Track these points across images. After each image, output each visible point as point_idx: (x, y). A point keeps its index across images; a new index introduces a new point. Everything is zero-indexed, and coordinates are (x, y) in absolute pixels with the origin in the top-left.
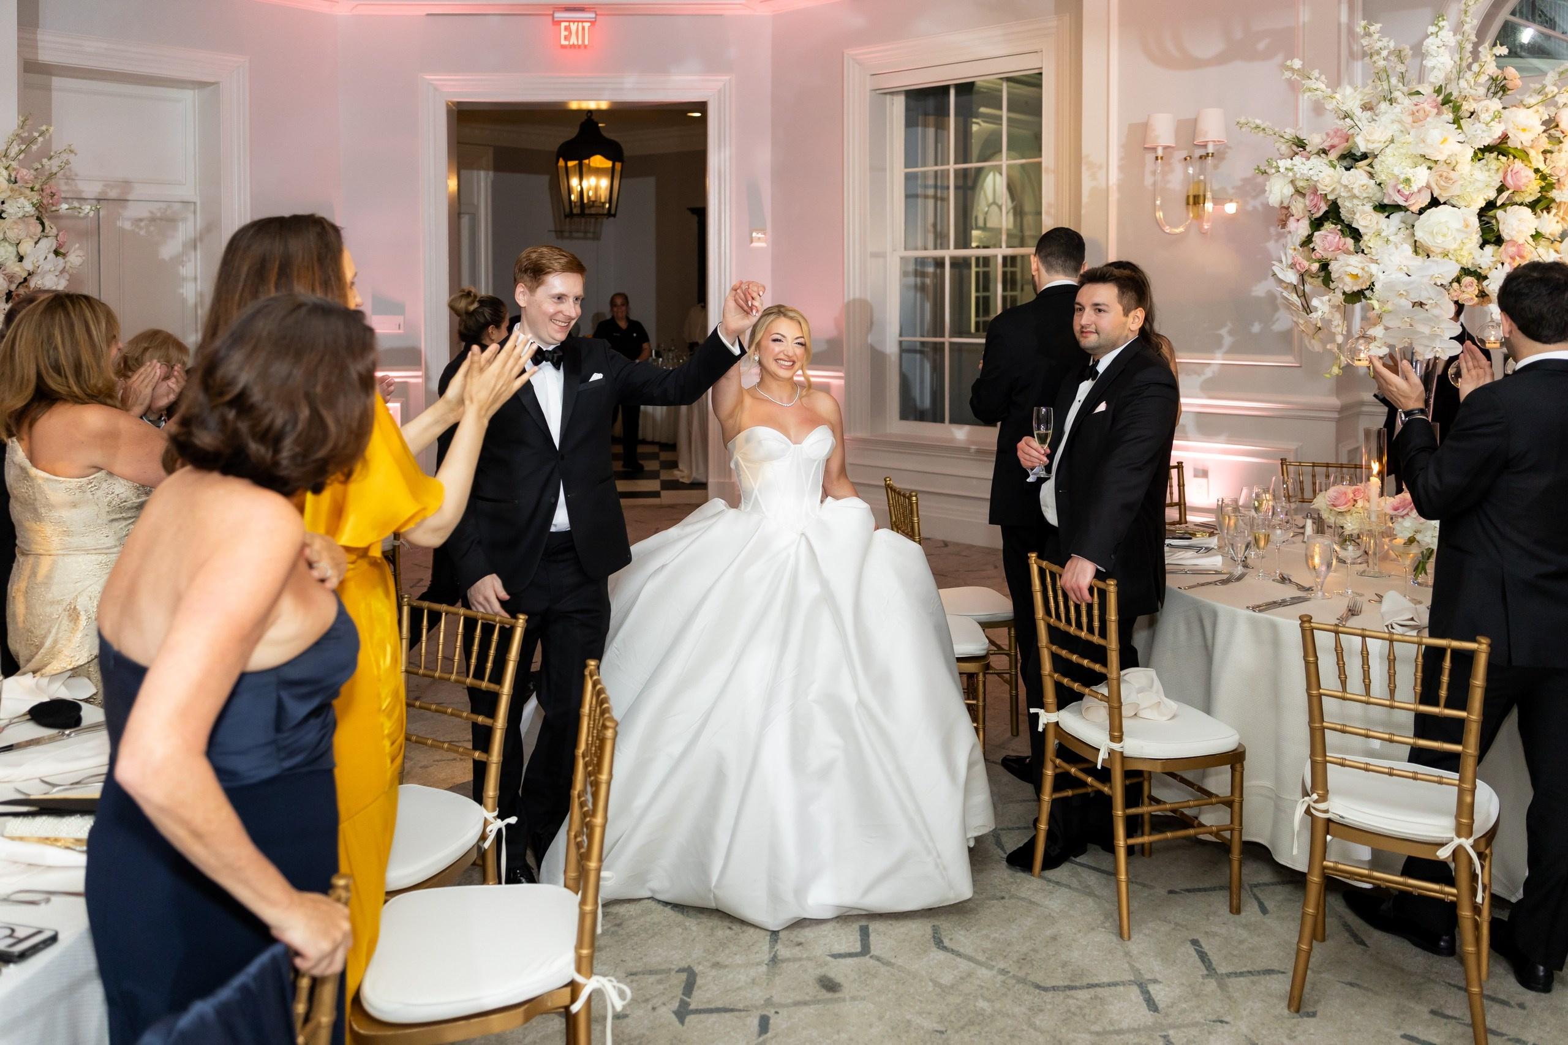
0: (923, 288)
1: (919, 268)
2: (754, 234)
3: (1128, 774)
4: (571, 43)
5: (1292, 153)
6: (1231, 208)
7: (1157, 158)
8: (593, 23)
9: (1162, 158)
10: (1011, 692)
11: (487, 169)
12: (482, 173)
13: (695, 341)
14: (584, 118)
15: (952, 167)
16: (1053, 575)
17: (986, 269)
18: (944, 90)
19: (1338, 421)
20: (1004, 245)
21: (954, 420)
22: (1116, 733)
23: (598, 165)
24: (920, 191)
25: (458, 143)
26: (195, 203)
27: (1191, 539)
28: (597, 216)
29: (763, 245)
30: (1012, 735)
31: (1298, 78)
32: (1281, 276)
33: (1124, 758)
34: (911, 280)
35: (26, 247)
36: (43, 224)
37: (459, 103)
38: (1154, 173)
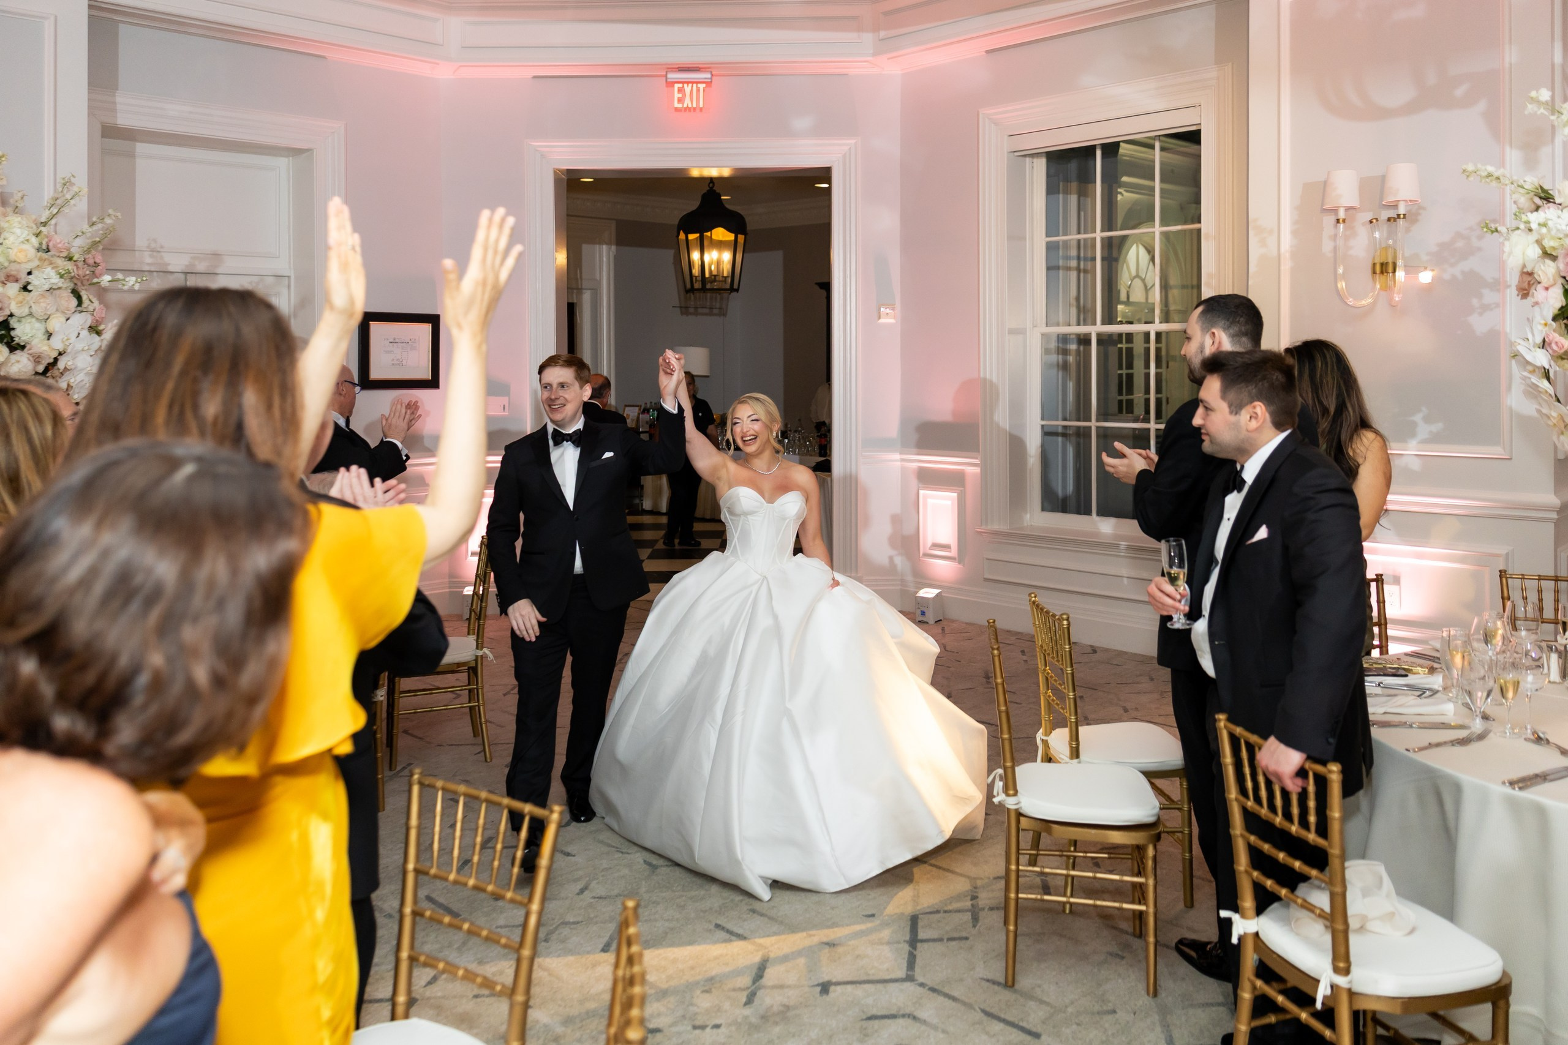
0: (1065, 367)
1: (1060, 345)
2: (882, 309)
3: (1356, 1015)
4: (685, 106)
5: (1533, 207)
6: (1426, 277)
7: (1338, 221)
8: (708, 84)
9: (1344, 221)
10: (1183, 855)
11: (609, 243)
12: (605, 247)
13: (822, 420)
14: (705, 189)
15: (1099, 235)
16: (1251, 749)
17: (1130, 345)
18: (1087, 152)
19: (1557, 524)
20: (1157, 320)
21: (1103, 512)
22: (1342, 961)
23: (721, 238)
24: (1061, 263)
25: (568, 215)
26: (289, 277)
27: (1406, 676)
28: (719, 290)
29: (892, 321)
30: (1186, 906)
31: (1546, 113)
32: (1529, 358)
33: (1351, 994)
34: (1054, 358)
35: (56, 324)
36: (79, 298)
37: (568, 171)
38: (1335, 237)
